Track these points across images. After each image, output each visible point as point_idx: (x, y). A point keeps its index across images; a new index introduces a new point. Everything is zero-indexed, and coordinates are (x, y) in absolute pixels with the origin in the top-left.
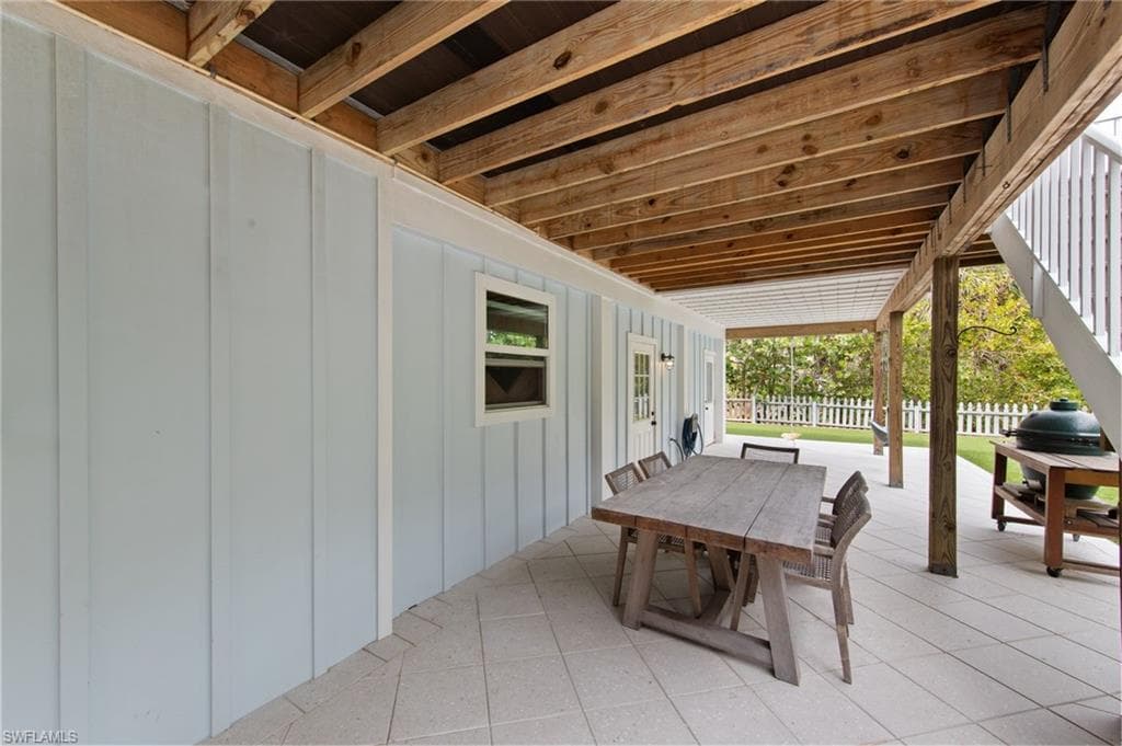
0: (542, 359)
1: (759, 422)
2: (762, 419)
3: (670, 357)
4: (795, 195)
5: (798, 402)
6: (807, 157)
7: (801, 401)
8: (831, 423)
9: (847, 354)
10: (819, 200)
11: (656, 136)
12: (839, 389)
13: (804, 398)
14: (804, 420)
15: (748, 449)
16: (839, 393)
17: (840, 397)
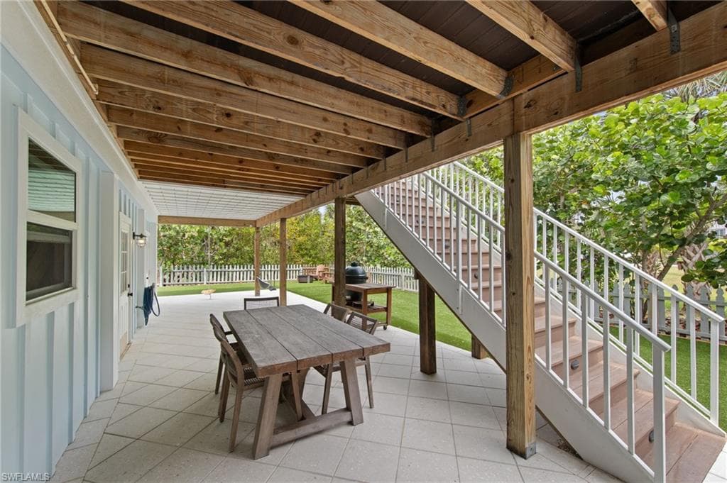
0: (68, 233)
1: (165, 285)
2: (167, 283)
3: (142, 236)
4: (304, 148)
5: (194, 269)
6: (344, 135)
7: (196, 269)
8: (215, 281)
9: (224, 238)
10: (316, 155)
11: (289, 79)
12: (220, 259)
13: (198, 266)
14: (198, 281)
15: (247, 302)
16: (220, 262)
17: (221, 265)
